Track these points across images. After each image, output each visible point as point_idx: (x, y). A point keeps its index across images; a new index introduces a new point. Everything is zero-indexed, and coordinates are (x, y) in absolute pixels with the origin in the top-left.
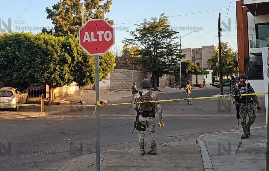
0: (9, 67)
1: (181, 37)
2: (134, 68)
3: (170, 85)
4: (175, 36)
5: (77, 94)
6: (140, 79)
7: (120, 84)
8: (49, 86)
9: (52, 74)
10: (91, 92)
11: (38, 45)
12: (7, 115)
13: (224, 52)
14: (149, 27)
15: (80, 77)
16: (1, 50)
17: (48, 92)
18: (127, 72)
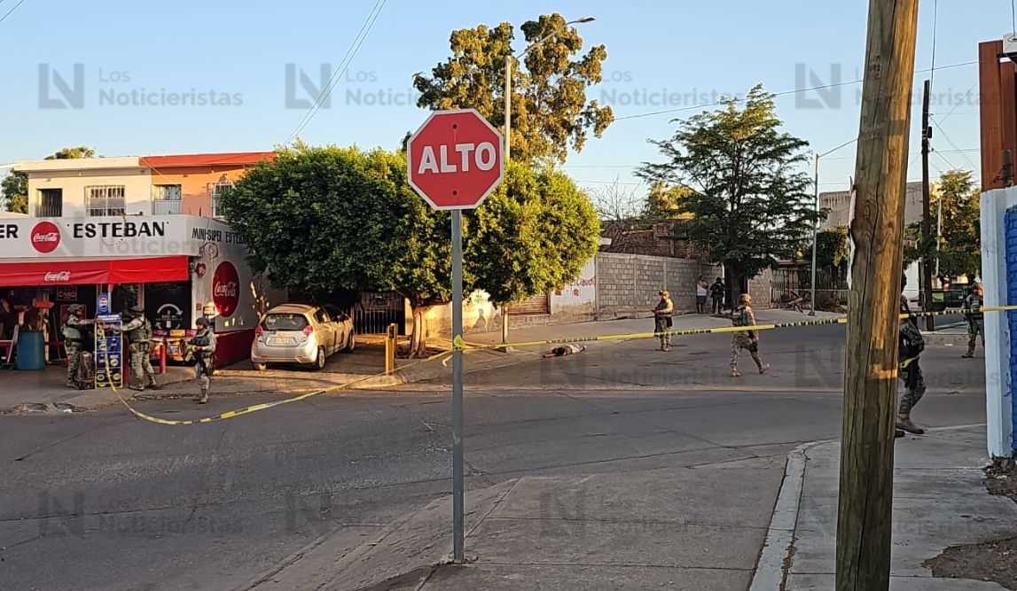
0: (294, 247)
1: (817, 157)
2: (673, 253)
3: (784, 302)
4: (795, 152)
5: (496, 324)
6: (687, 284)
7: (624, 298)
8: (411, 300)
9: (415, 266)
10: (535, 321)
11: (373, 185)
12: (290, 381)
13: (961, 202)
14: (716, 127)
15: (497, 277)
16: (274, 199)
17: (409, 321)
18: (647, 264)
